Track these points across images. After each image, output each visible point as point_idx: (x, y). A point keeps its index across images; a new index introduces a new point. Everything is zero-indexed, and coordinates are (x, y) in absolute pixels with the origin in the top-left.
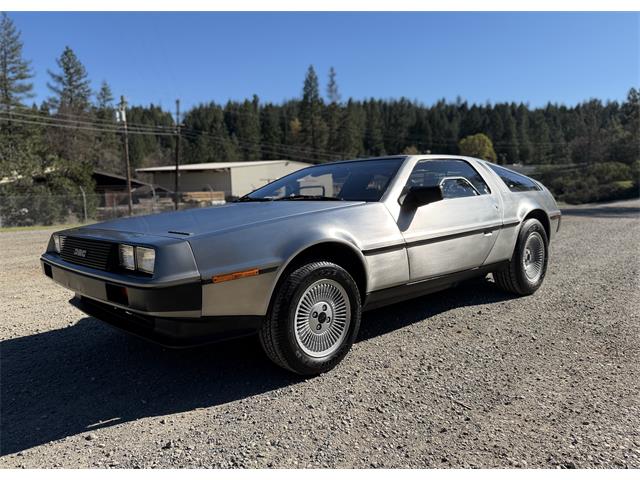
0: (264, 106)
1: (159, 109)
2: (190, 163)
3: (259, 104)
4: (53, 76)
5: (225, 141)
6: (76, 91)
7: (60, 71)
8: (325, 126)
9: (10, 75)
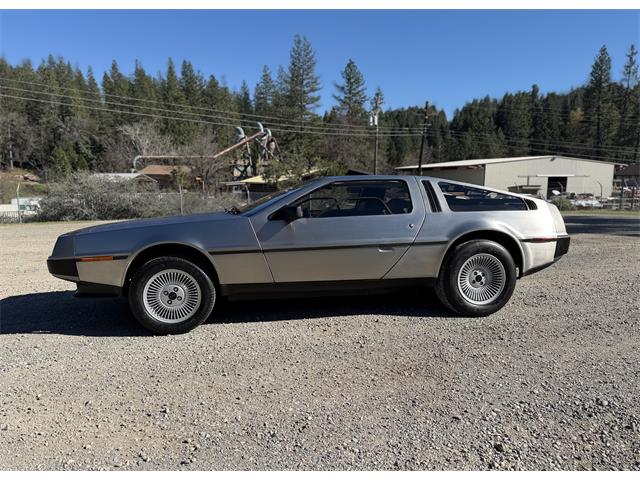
0: (545, 96)
1: (434, 107)
2: (451, 160)
3: (539, 95)
4: (338, 86)
5: (490, 137)
6: (354, 99)
7: (343, 82)
8: (616, 114)
9: (306, 89)
